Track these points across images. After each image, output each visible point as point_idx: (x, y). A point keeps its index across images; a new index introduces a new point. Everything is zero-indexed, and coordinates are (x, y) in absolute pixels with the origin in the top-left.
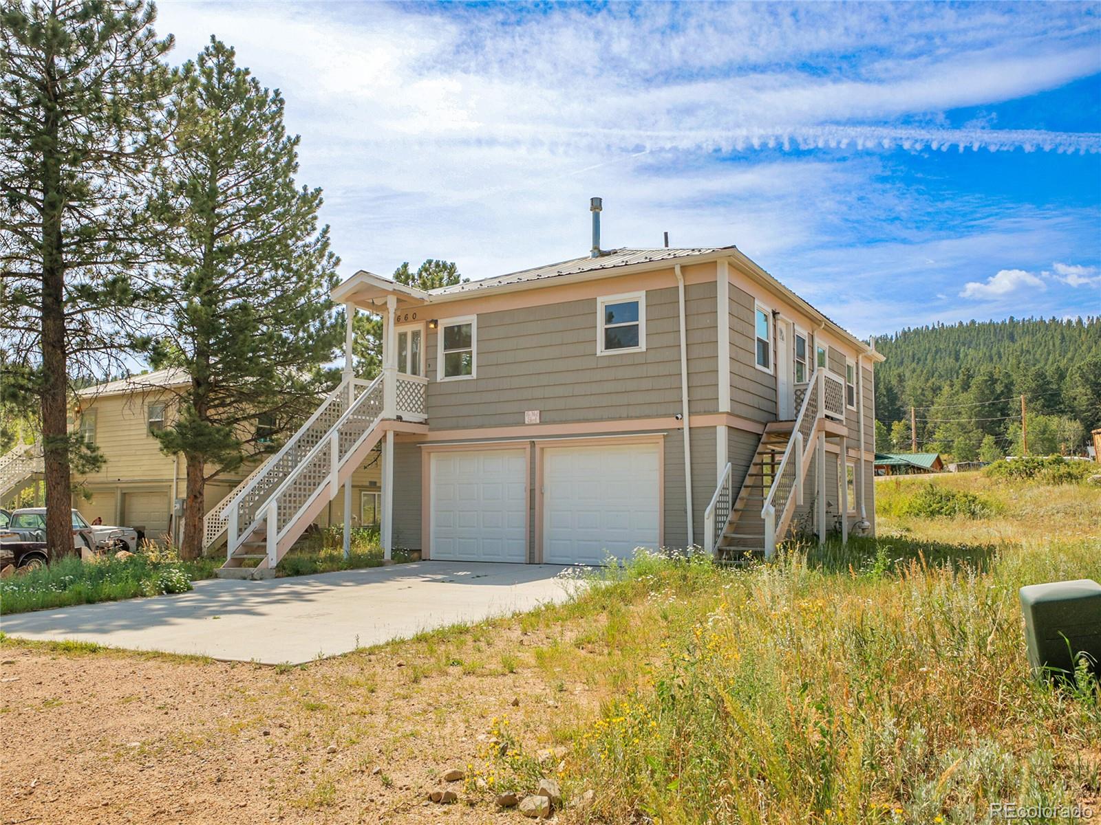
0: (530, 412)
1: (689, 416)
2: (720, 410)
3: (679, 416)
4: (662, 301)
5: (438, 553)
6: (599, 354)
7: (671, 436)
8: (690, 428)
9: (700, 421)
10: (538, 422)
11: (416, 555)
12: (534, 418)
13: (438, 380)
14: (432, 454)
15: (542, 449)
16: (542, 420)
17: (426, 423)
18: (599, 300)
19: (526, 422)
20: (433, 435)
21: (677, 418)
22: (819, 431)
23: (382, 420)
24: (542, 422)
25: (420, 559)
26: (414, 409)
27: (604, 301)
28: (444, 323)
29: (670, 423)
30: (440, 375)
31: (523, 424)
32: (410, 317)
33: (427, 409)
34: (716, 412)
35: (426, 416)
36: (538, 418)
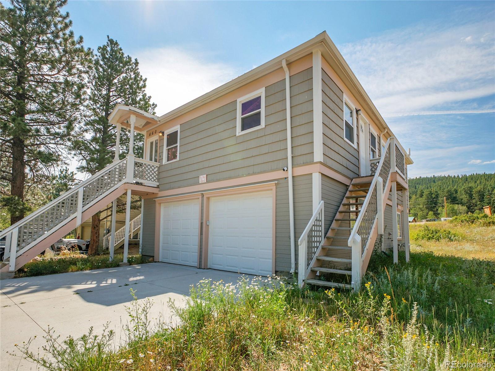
0: (202, 176)
1: (293, 168)
2: (315, 161)
3: (286, 169)
4: (275, 92)
5: (163, 258)
6: (237, 134)
7: (280, 183)
8: (293, 177)
9: (301, 171)
10: (205, 181)
11: (151, 259)
12: (203, 179)
13: (164, 163)
14: (162, 204)
15: (208, 198)
16: (208, 180)
17: (158, 187)
18: (238, 101)
19: (200, 183)
20: (161, 194)
21: (284, 170)
22: (392, 181)
23: (125, 183)
24: (208, 181)
25: (153, 261)
26: (149, 179)
27: (241, 101)
28: (168, 132)
29: (279, 174)
30: (165, 161)
32: (154, 132)
33: (158, 179)
34: (312, 163)
35: (158, 184)
36: (205, 179)
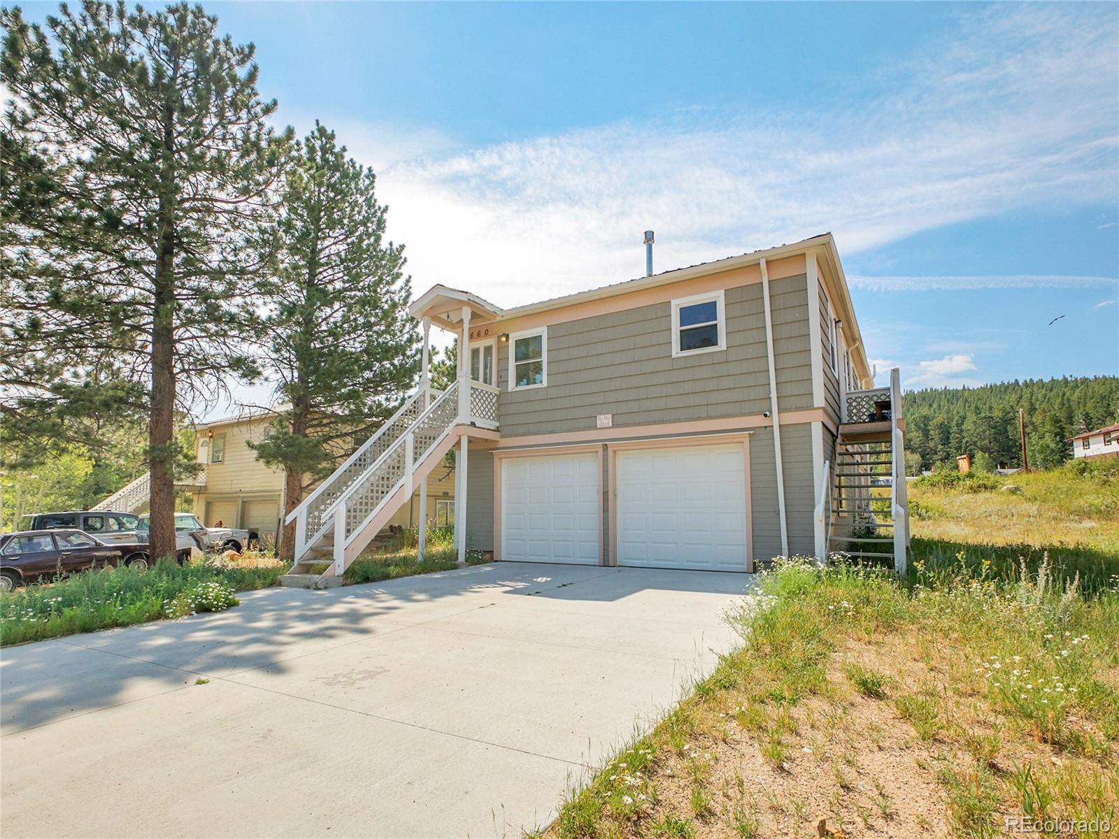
0: (602, 416)
1: (779, 413)
2: (815, 406)
3: (768, 413)
4: (744, 299)
5: (508, 554)
6: (674, 355)
7: (759, 437)
8: (780, 426)
9: (792, 418)
10: (611, 425)
11: (488, 556)
12: (606, 421)
13: (510, 390)
14: (503, 460)
15: (615, 451)
16: (615, 423)
17: (497, 430)
18: (674, 303)
19: (598, 426)
20: (505, 442)
21: (766, 415)
23: (457, 425)
24: (615, 426)
25: (492, 560)
26: (487, 417)
27: (678, 303)
28: (515, 336)
29: (758, 421)
30: (512, 385)
31: (595, 428)
32: (482, 333)
33: (499, 417)
34: (810, 407)
35: (497, 424)
36: (610, 421)
